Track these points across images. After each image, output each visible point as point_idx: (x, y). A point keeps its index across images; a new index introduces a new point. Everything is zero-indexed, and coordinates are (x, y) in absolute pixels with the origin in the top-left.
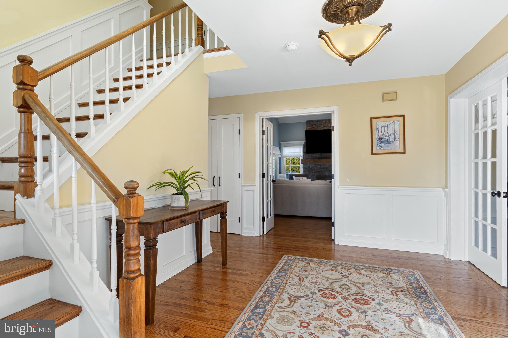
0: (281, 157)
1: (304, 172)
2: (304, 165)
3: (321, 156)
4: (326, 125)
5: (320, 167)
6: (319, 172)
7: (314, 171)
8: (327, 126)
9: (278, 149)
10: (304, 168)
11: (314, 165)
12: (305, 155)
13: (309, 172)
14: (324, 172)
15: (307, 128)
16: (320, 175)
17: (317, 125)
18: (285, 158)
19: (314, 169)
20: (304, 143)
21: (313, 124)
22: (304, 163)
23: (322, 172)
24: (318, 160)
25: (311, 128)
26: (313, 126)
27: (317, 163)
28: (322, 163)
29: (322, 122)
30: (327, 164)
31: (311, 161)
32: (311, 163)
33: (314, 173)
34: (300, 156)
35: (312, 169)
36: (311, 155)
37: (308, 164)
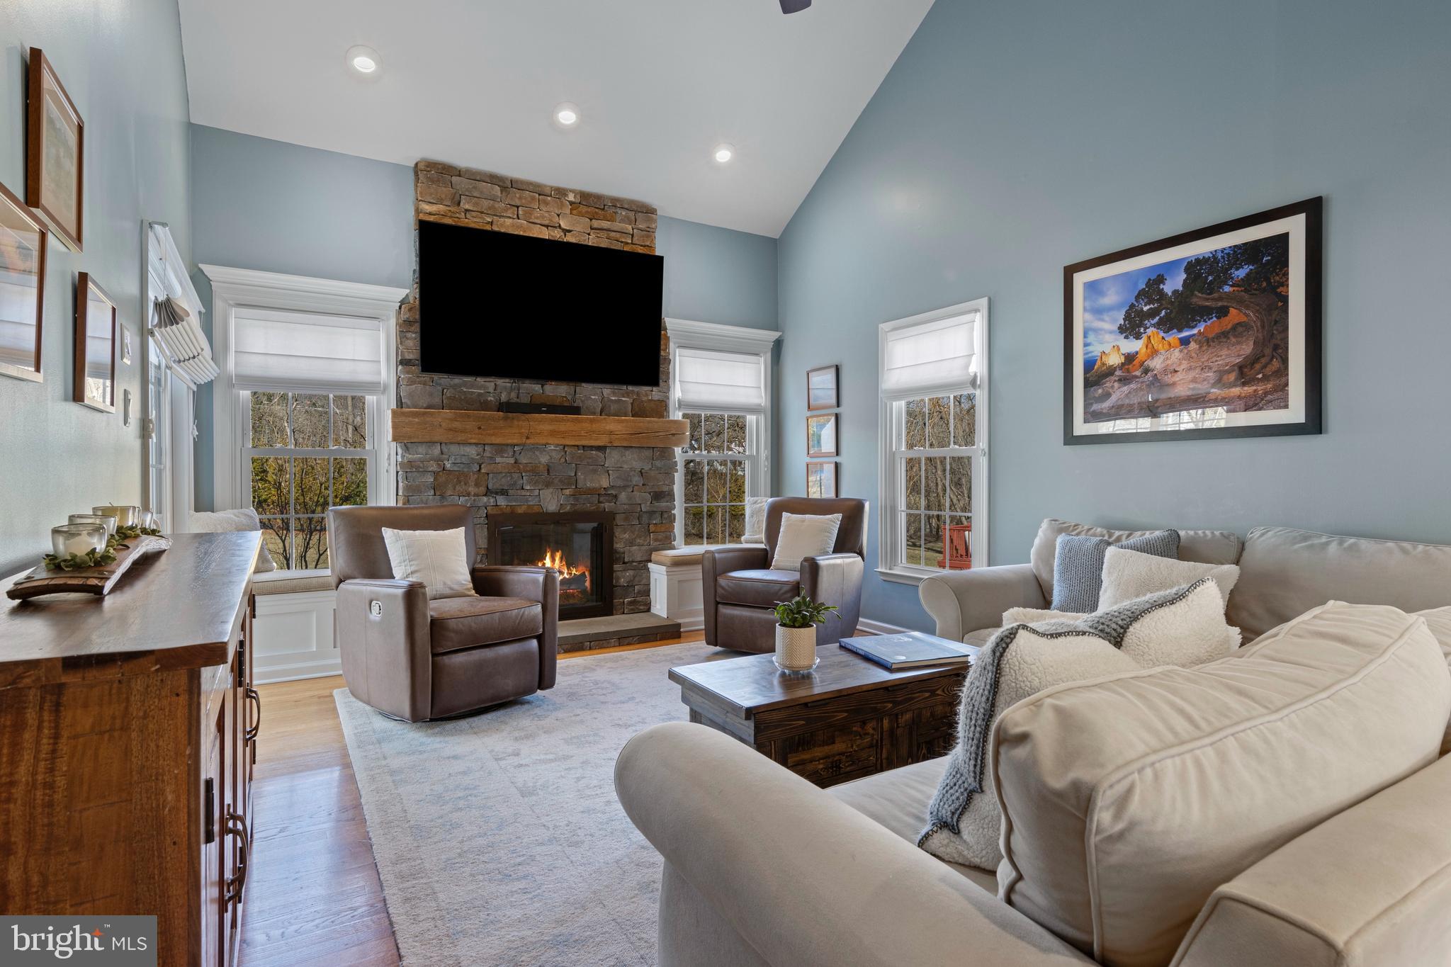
1: (405, 492)
2: (408, 448)
3: (513, 395)
4: (543, 217)
5: (512, 461)
6: (503, 492)
7: (477, 485)
8: (547, 226)
10: (409, 469)
11: (472, 451)
12: (410, 382)
13: (443, 497)
14: (536, 492)
15: (427, 208)
16: (508, 510)
17: (486, 203)
18: (245, 394)
19: (474, 474)
20: (402, 302)
21: (467, 194)
22: (410, 437)
23: (523, 493)
24: (506, 419)
25: (449, 214)
26: (467, 207)
27: (498, 440)
28: (527, 438)
29: (518, 195)
30: (552, 448)
31: (456, 425)
32: (461, 437)
33: (474, 500)
34: (373, 387)
35: (459, 477)
36: (454, 386)
37: (436, 439)
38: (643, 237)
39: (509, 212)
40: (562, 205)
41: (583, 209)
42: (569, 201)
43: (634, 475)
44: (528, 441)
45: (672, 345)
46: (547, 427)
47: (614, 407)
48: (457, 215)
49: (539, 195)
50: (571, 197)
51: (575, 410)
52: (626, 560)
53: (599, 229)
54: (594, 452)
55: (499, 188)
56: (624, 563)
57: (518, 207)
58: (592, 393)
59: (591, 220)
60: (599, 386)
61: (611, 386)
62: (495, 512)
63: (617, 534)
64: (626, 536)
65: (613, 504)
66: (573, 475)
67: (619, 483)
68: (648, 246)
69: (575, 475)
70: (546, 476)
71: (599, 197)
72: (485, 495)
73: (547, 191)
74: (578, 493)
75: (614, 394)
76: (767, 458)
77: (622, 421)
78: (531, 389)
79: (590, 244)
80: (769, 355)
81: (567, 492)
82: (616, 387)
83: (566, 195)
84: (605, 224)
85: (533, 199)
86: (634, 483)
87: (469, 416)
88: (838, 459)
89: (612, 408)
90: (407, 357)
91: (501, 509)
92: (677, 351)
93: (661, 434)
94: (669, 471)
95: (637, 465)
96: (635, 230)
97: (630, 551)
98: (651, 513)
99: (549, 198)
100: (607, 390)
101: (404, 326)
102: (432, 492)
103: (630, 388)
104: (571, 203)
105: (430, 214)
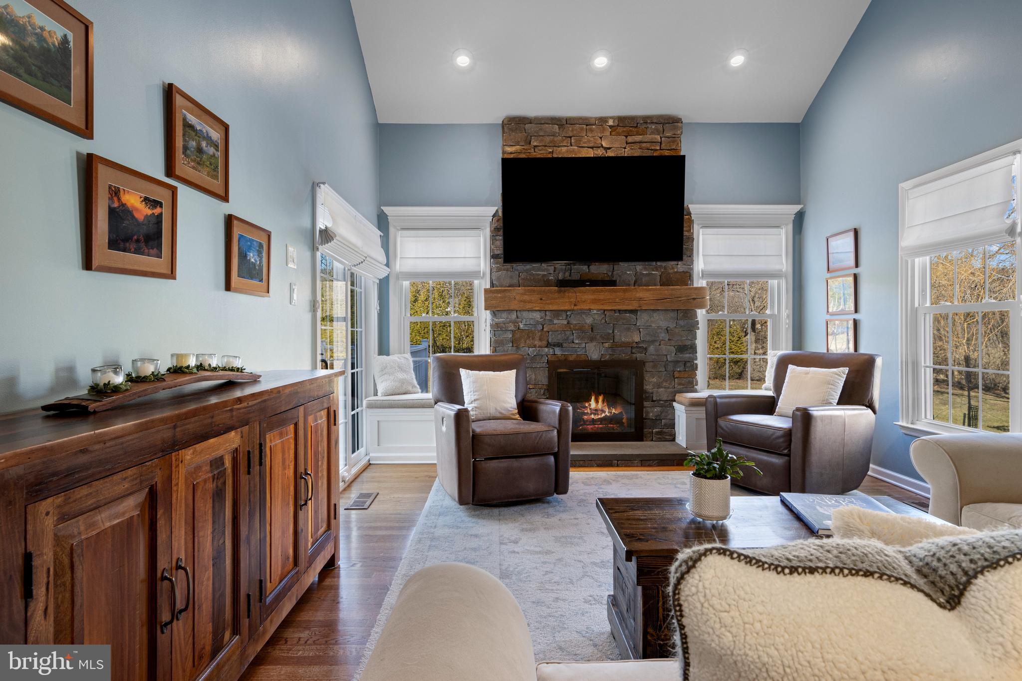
0: (387, 278)
1: (496, 344)
2: (494, 314)
3: (567, 274)
4: (589, 141)
5: (565, 322)
6: (559, 345)
7: (541, 340)
8: (592, 148)
9: (376, 234)
10: (496, 328)
11: (537, 316)
12: (499, 270)
13: (518, 348)
14: (583, 345)
15: (509, 149)
16: (563, 358)
17: (548, 139)
18: (406, 284)
19: (538, 332)
20: (494, 216)
21: (535, 134)
22: (495, 307)
23: (574, 345)
24: (559, 292)
25: (524, 151)
26: (535, 144)
27: (555, 308)
28: (575, 305)
29: (570, 129)
30: (595, 312)
31: (526, 298)
32: (529, 306)
33: (539, 350)
34: (476, 274)
35: (529, 334)
36: (527, 271)
37: (512, 308)
38: (669, 142)
39: (564, 142)
40: (604, 130)
41: (620, 130)
42: (609, 126)
43: (661, 332)
44: (575, 308)
45: (696, 226)
46: (589, 297)
47: (644, 280)
48: (529, 151)
49: (587, 125)
50: (611, 123)
51: (613, 283)
52: (654, 399)
53: (633, 143)
54: (628, 315)
55: (557, 126)
56: (653, 401)
57: (571, 137)
58: (627, 270)
59: (626, 137)
60: (633, 264)
61: (643, 263)
62: (553, 359)
63: (646, 378)
64: (655, 380)
65: (643, 354)
66: (611, 332)
67: (648, 338)
68: (674, 149)
69: (613, 332)
70: (591, 334)
71: (632, 118)
72: (547, 347)
73: (593, 121)
74: (615, 346)
75: (645, 269)
76: (788, 316)
77: (650, 290)
78: (580, 269)
79: (626, 155)
80: (790, 227)
81: (607, 345)
82: (647, 263)
83: (607, 122)
84: (638, 138)
85: (582, 129)
86: (661, 338)
87: (534, 291)
88: (857, 316)
89: (643, 280)
90: (496, 253)
91: (558, 357)
92: (701, 231)
93: (683, 298)
94: (692, 328)
95: (663, 324)
96: (663, 139)
97: (657, 392)
98: (676, 362)
99: (594, 127)
100: (639, 267)
101: (495, 231)
102: (511, 345)
103: (659, 263)
104: (611, 127)
105: (511, 153)
